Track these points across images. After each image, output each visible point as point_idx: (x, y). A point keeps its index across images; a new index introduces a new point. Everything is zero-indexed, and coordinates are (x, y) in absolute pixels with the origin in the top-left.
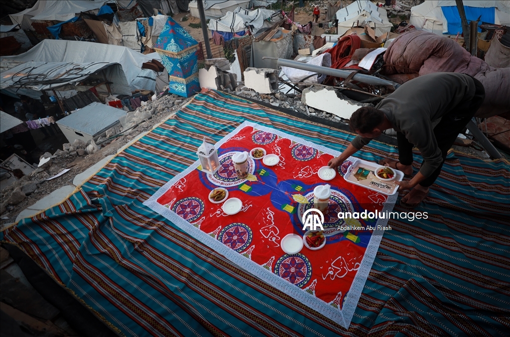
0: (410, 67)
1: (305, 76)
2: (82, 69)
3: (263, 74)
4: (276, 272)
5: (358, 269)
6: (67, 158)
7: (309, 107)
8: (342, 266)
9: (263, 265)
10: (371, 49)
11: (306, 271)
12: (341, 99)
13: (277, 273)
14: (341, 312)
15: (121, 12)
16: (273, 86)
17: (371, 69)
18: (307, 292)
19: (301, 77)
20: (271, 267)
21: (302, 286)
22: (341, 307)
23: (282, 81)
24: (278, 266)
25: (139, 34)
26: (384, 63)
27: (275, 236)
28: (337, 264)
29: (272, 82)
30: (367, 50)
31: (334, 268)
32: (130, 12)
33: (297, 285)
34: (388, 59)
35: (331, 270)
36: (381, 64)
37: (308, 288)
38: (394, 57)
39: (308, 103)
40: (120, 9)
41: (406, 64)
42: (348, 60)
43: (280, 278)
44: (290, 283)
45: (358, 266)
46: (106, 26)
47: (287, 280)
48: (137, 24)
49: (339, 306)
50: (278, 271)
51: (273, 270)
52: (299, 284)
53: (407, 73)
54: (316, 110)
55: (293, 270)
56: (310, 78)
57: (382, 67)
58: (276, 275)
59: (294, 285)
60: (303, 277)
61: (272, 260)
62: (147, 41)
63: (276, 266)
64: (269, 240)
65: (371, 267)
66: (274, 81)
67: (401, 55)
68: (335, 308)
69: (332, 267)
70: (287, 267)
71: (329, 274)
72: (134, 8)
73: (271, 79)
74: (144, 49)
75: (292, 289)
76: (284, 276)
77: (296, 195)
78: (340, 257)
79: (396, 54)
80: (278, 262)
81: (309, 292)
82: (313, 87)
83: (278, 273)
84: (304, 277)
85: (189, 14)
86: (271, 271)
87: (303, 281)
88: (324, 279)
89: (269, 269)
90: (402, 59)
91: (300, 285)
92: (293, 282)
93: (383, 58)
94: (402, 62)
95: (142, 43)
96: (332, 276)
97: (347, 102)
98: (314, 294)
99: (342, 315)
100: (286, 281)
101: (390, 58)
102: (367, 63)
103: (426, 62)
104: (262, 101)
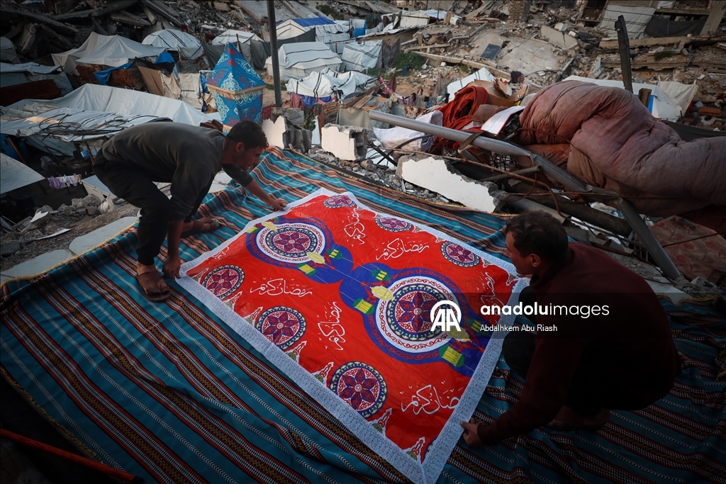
0: (558, 133)
1: (404, 140)
2: (125, 122)
3: (347, 132)
4: (332, 386)
5: (455, 407)
6: (72, 215)
7: (405, 182)
8: (431, 398)
9: (315, 374)
10: (501, 107)
11: (378, 393)
12: (452, 173)
13: (333, 389)
14: (421, 466)
15: (183, 62)
16: (360, 150)
17: (500, 133)
18: (373, 428)
19: (399, 141)
20: (325, 379)
21: (367, 416)
22: (422, 459)
23: (373, 146)
24: (336, 377)
25: (201, 90)
26: (520, 126)
27: (338, 337)
28: (425, 393)
29: (358, 145)
30: (497, 108)
31: (420, 398)
32: (194, 63)
33: (360, 412)
34: (527, 120)
35: (415, 399)
36: (515, 127)
37: (376, 421)
38: (535, 117)
39: (405, 176)
40: (183, 59)
41: (553, 127)
42: (467, 121)
43: (338, 397)
44: (351, 408)
45: (455, 403)
46: (164, 78)
47: (347, 402)
48: (201, 77)
49: (419, 457)
50: (337, 385)
51: (329, 382)
52: (364, 411)
53: (552, 144)
54: (415, 187)
55: (358, 388)
56: (411, 144)
57: (516, 131)
58: (332, 392)
59: (356, 412)
60: (372, 402)
61: (329, 367)
62: (210, 99)
63: (334, 378)
64: (330, 339)
65: (475, 407)
66: (362, 144)
67: (548, 114)
68: (412, 459)
69: (417, 396)
70: (350, 382)
71: (412, 405)
72: (200, 59)
73: (357, 141)
74: (205, 109)
75: (352, 418)
76: (343, 395)
77: (377, 287)
78: (430, 386)
79: (539, 113)
80: (338, 371)
81: (377, 428)
82: (414, 156)
83: (336, 388)
84: (374, 401)
85: (265, 73)
86: (326, 385)
87: (370, 408)
88: (404, 410)
89: (322, 382)
90: (548, 120)
91: (365, 415)
92: (355, 408)
93: (518, 118)
94: (547, 124)
95: (204, 102)
96: (417, 409)
97: (460, 177)
98: (384, 432)
99: (423, 471)
100: (345, 403)
101: (530, 118)
102: (494, 125)
103: (584, 126)
104: (342, 168)
